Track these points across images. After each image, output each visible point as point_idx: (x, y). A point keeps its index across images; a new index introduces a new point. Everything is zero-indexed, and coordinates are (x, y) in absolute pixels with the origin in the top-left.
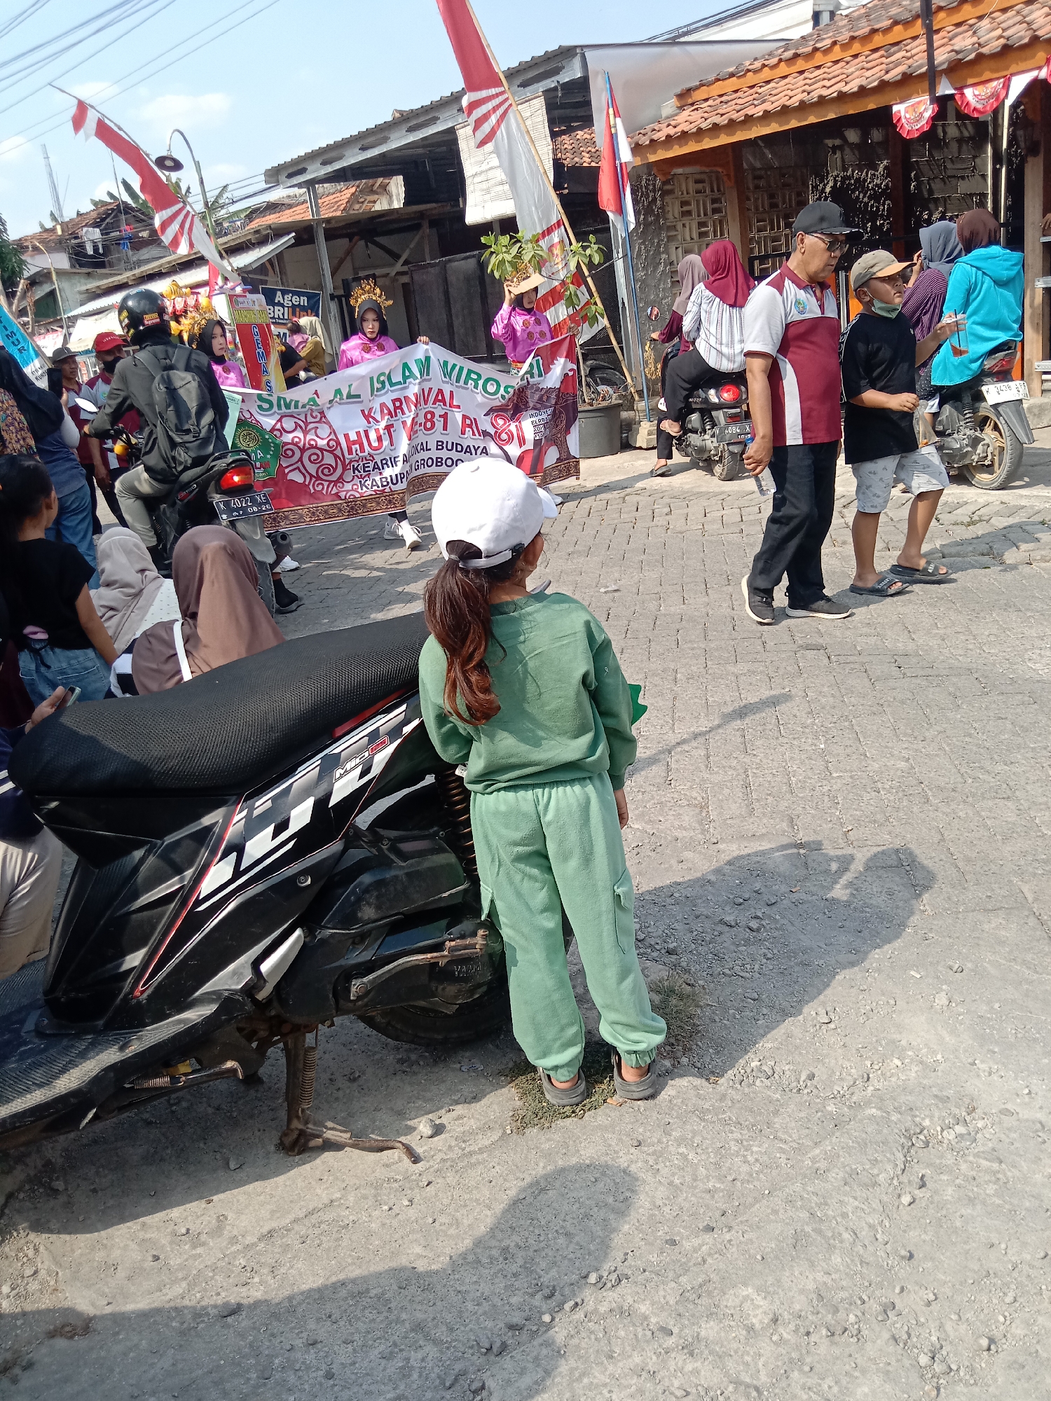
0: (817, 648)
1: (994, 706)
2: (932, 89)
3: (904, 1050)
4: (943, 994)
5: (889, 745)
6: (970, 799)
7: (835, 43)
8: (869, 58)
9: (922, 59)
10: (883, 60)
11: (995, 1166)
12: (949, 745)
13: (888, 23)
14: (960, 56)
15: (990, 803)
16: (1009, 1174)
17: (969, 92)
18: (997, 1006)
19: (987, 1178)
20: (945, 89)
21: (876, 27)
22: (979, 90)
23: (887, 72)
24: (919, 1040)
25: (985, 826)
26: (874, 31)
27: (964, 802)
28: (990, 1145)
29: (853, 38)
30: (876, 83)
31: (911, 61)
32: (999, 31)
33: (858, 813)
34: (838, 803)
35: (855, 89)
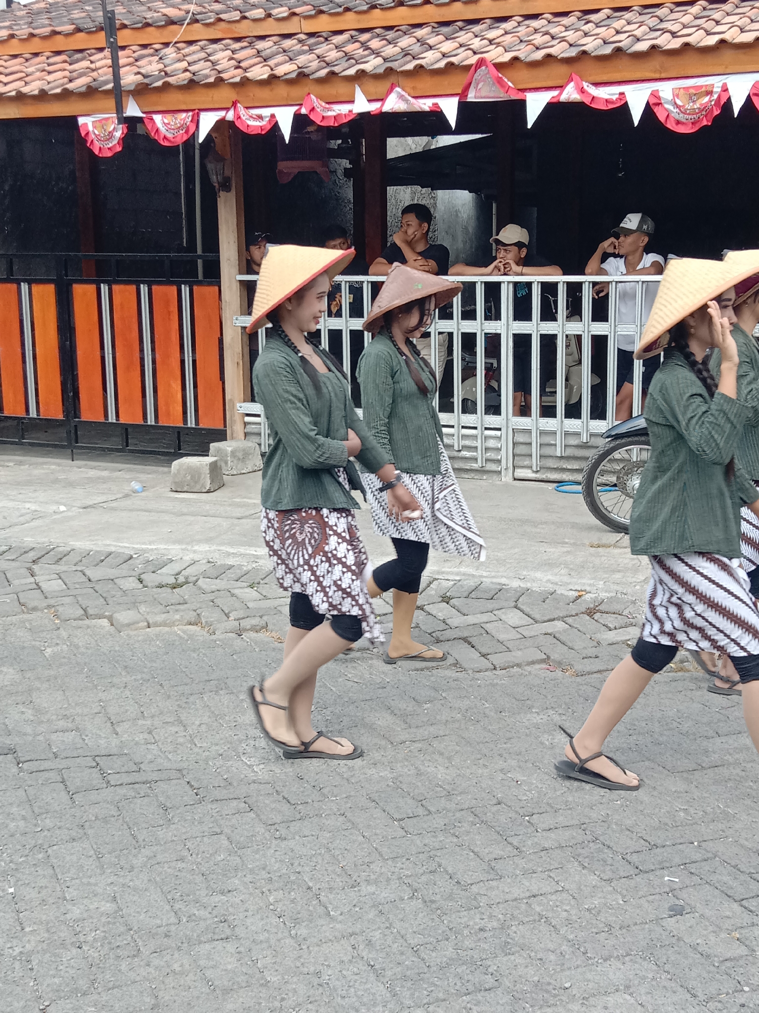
2: (119, 109)
7: (12, 36)
8: (51, 60)
9: (105, 75)
10: (66, 66)
13: (69, 28)
14: (146, 81)
17: (158, 118)
20: (133, 110)
21: (58, 29)
22: (168, 119)
23: (71, 81)
26: (55, 33)
29: (32, 35)
30: (58, 91)
31: (95, 74)
32: (184, 64)
33: (56, 980)
34: (31, 969)
35: (36, 92)
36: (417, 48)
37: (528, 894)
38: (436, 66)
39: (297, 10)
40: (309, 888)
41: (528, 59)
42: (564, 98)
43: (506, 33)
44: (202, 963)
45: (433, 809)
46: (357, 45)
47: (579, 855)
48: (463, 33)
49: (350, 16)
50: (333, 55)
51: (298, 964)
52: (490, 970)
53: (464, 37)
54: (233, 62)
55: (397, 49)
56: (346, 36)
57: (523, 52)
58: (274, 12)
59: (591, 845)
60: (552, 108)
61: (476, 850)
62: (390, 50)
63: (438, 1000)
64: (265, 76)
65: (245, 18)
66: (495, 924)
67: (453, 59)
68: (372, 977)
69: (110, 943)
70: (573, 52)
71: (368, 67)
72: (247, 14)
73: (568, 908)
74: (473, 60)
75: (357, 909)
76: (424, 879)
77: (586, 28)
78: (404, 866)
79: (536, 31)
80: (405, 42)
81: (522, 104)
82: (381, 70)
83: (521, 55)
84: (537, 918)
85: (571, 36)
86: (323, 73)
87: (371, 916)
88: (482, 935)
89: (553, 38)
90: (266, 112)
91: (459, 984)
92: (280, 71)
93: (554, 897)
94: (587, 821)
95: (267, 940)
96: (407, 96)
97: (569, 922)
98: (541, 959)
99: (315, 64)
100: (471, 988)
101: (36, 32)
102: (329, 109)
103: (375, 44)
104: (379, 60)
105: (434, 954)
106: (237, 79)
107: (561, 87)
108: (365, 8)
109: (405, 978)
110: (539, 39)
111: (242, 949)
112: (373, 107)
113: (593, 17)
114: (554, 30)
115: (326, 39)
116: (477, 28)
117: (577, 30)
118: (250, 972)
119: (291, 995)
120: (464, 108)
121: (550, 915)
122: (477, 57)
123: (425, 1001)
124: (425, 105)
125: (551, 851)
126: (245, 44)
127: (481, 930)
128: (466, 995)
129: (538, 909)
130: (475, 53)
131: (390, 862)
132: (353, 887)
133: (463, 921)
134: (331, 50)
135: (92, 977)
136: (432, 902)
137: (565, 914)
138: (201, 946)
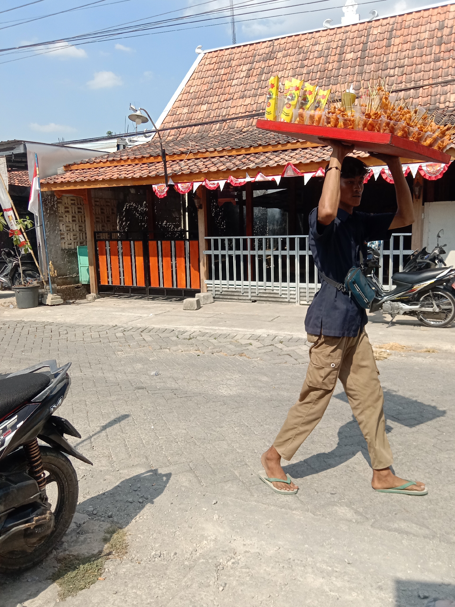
0: (142, 388)
1: (211, 406)
2: (166, 182)
3: (206, 537)
4: (216, 514)
5: (178, 424)
6: (210, 442)
7: (128, 158)
8: (142, 166)
9: (161, 171)
10: (147, 168)
11: (248, 570)
12: (199, 422)
13: (148, 155)
14: (175, 172)
15: (218, 442)
16: (252, 572)
17: (179, 185)
18: (235, 515)
19: (246, 575)
20: (171, 182)
21: (144, 156)
22: (183, 185)
23: (150, 173)
24: (211, 533)
25: (218, 451)
26: (143, 157)
27: (209, 443)
28: (244, 564)
29: (135, 158)
30: (146, 176)
31: (158, 170)
32: (188, 167)
35: (138, 177)
36: (266, 160)
38: (273, 166)
39: (225, 148)
41: (305, 163)
42: (317, 175)
43: (296, 154)
46: (246, 159)
48: (281, 154)
49: (243, 150)
50: (238, 163)
53: (282, 156)
54: (204, 166)
55: (260, 160)
56: (242, 156)
58: (217, 149)
60: (313, 179)
62: (257, 161)
64: (216, 170)
65: (207, 151)
67: (279, 163)
70: (320, 160)
71: (250, 166)
79: (307, 153)
80: (262, 158)
81: (303, 177)
82: (255, 167)
83: (302, 161)
85: (319, 155)
86: (235, 169)
89: (313, 155)
90: (216, 182)
92: (221, 168)
96: (263, 175)
99: (232, 166)
101: (136, 157)
102: (237, 181)
103: (252, 158)
104: (254, 164)
106: (206, 171)
107: (316, 172)
108: (248, 147)
110: (308, 156)
112: (252, 180)
114: (313, 153)
115: (235, 157)
116: (286, 153)
120: (282, 179)
122: (287, 162)
124: (270, 178)
126: (208, 160)
134: (237, 161)
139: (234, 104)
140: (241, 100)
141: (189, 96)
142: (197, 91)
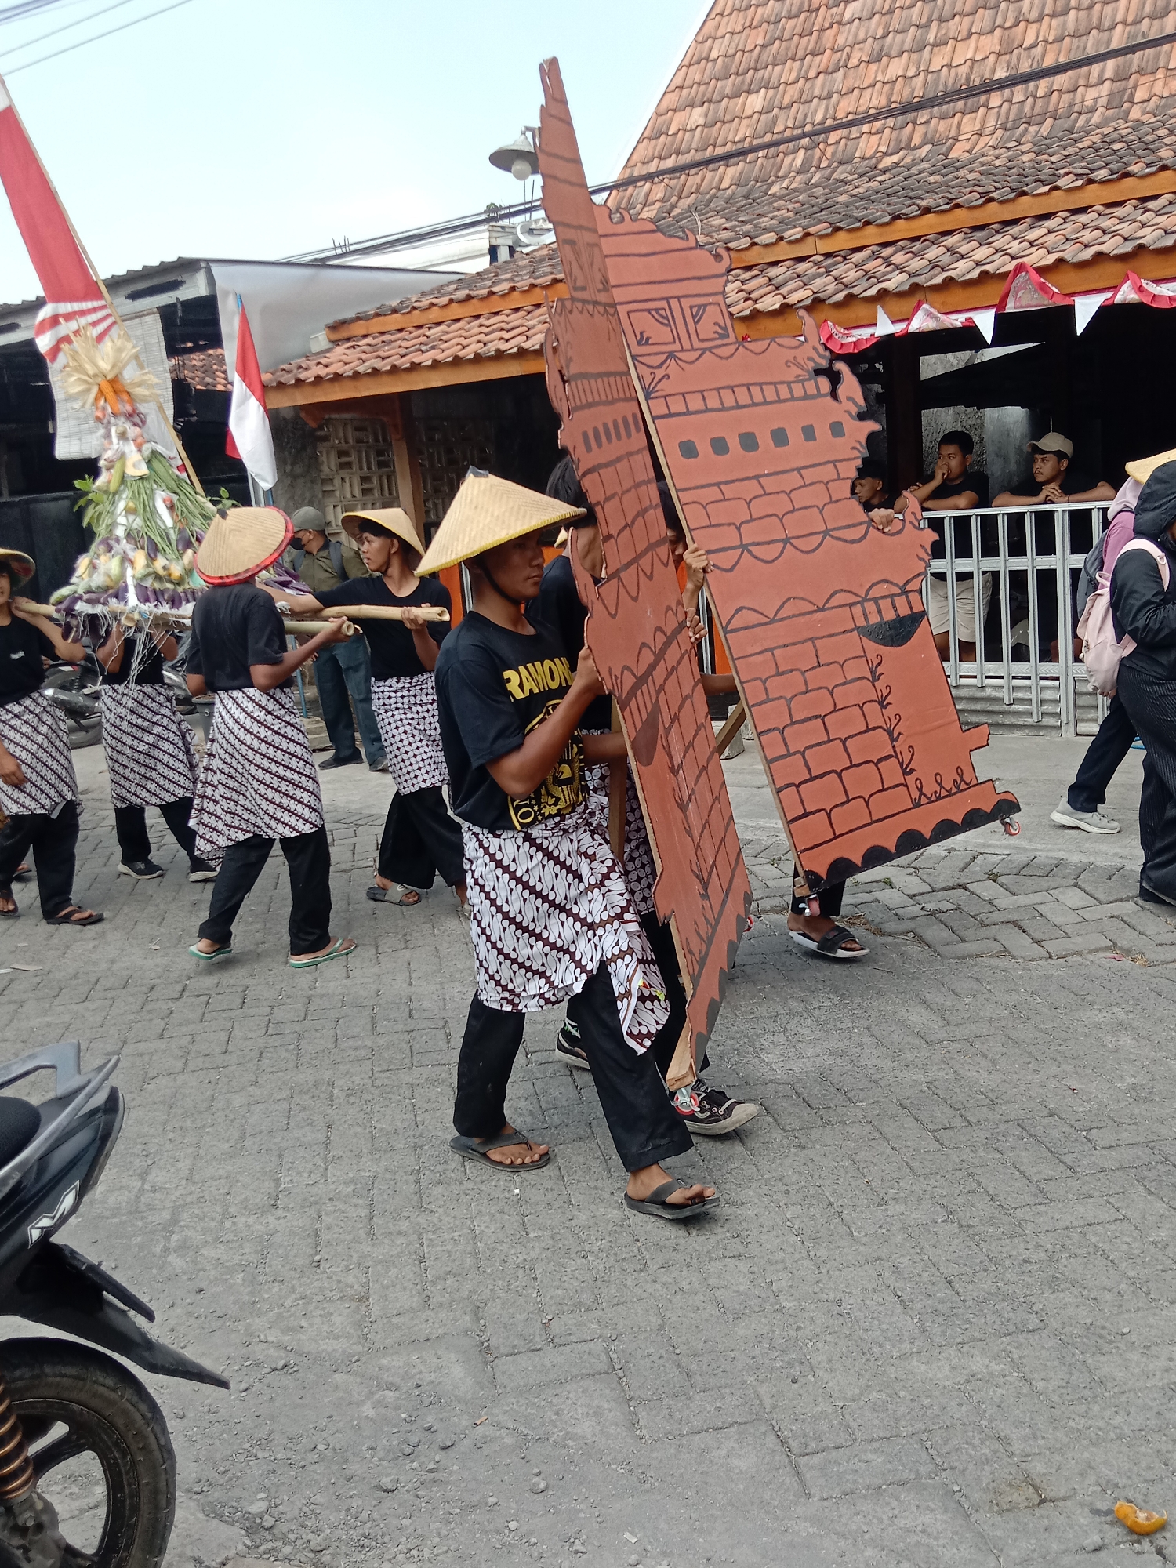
7: (513, 288)
29: (533, 286)
33: (560, 1292)
34: (535, 1279)
35: (537, 346)
36: (946, 258)
37: (1081, 1222)
38: (968, 277)
39: (811, 230)
40: (831, 1204)
41: (1075, 260)
42: (1119, 298)
43: (1050, 232)
44: (712, 1281)
45: (972, 1119)
46: (879, 261)
47: (1144, 1179)
48: (999, 236)
49: (870, 229)
50: (852, 275)
51: (817, 1290)
52: (1035, 1308)
53: (1001, 241)
54: (743, 294)
55: (924, 262)
56: (866, 253)
57: (1071, 253)
58: (786, 235)
59: (1159, 1166)
60: (1105, 314)
61: (1022, 1169)
62: (916, 264)
63: (972, 1339)
64: (777, 306)
65: (754, 244)
66: (1042, 1255)
67: (988, 268)
68: (899, 1308)
69: (616, 1254)
70: (1128, 247)
71: (890, 285)
72: (757, 240)
73: (1128, 1240)
74: (1010, 266)
75: (884, 1231)
76: (961, 1200)
77: (1143, 218)
78: (938, 1184)
79: (1084, 226)
80: (933, 252)
81: (1069, 311)
82: (906, 287)
83: (1067, 255)
84: (1092, 1250)
85: (1126, 229)
86: (840, 297)
87: (899, 1239)
88: (1027, 1267)
89: (1104, 232)
91: (998, 1322)
92: (793, 299)
93: (1113, 1227)
94: (1155, 1138)
95: (783, 1261)
96: (935, 312)
97: (1130, 1257)
98: (1095, 1299)
99: (831, 288)
100: (1012, 1328)
101: (538, 281)
102: (848, 335)
103: (899, 258)
104: (904, 276)
105: (970, 1287)
106: (747, 312)
107: (1116, 288)
108: (887, 219)
109: (936, 1313)
110: (1087, 236)
111: (754, 1269)
112: (898, 329)
113: (1151, 205)
114: (1106, 223)
115: (845, 258)
116: (1015, 230)
117: (1133, 221)
118: (763, 1295)
119: (807, 1323)
120: (1002, 320)
121: (1107, 1247)
122: (1016, 262)
123: (959, 1340)
124: (958, 320)
125: (1111, 1173)
126: (756, 272)
127: (1025, 1261)
128: (1006, 1335)
129: (1093, 1239)
130: (1013, 258)
131: (921, 1179)
132: (879, 1205)
133: (1005, 1250)
134: (850, 269)
135: (596, 1291)
136: (969, 1226)
137: (1125, 1246)
138: (712, 1263)
139: (850, 83)
140: (873, 67)
141: (707, 71)
142: (731, 51)
